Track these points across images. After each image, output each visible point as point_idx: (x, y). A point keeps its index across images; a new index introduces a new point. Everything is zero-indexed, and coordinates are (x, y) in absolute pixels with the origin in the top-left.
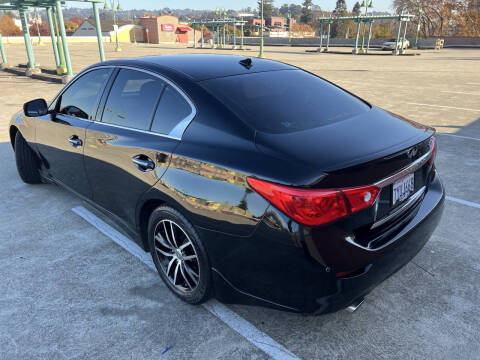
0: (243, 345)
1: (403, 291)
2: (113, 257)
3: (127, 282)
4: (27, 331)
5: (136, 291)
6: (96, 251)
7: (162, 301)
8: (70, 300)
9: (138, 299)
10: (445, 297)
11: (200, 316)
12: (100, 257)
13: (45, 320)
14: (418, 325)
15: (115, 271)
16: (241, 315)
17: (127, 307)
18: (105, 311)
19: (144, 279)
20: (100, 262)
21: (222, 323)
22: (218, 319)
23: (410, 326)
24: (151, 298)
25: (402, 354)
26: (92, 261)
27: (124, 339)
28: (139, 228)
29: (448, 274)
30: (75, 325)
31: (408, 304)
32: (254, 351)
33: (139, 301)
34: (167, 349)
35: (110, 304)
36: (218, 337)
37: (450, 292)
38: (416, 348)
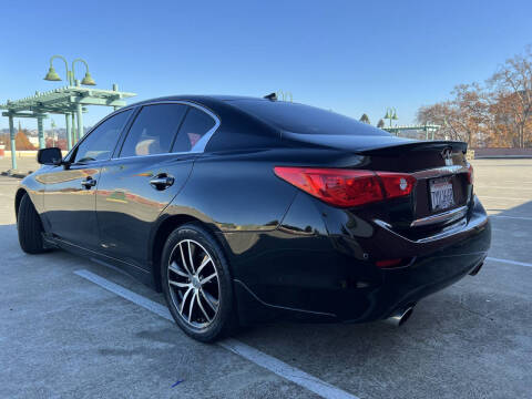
0: (271, 378)
1: (459, 332)
2: (118, 307)
3: (133, 328)
4: (9, 369)
5: (143, 334)
6: (98, 304)
7: (174, 342)
8: (65, 344)
9: (145, 341)
10: (509, 337)
11: (218, 354)
12: (102, 308)
13: (32, 360)
14: (480, 360)
15: (120, 319)
16: (268, 353)
17: (132, 348)
18: (104, 352)
19: (153, 325)
20: (103, 312)
21: (244, 360)
22: (241, 356)
23: (471, 361)
24: (161, 340)
25: (464, 384)
26: (93, 311)
27: (126, 375)
28: (151, 263)
29: (509, 318)
30: (68, 364)
31: (467, 343)
32: (284, 384)
33: (146, 343)
34: (178, 383)
35: (111, 346)
36: (240, 372)
37: (514, 332)
38: (480, 378)
